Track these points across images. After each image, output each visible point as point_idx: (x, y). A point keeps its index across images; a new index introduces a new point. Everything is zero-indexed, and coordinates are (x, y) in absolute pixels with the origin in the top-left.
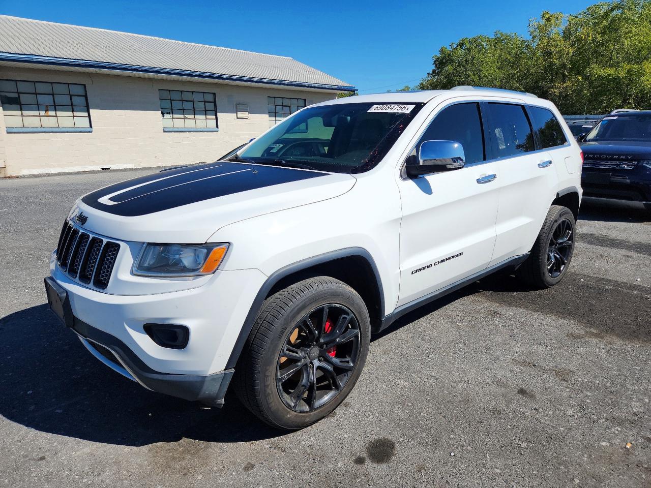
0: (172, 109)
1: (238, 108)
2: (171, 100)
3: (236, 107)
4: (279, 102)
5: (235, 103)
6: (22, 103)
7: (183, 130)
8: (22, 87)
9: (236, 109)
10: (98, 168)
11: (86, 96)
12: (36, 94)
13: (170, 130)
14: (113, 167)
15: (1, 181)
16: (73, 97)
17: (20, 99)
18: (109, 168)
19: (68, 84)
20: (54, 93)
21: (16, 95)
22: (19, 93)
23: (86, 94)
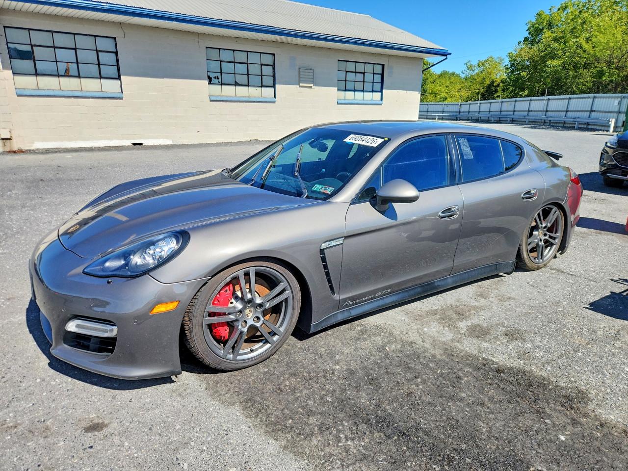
0: (221, 73)
1: (301, 73)
2: (221, 61)
3: (299, 74)
4: (351, 67)
5: (297, 68)
6: (36, 59)
7: (233, 99)
8: (37, 38)
9: (300, 78)
10: (128, 143)
11: (116, 53)
12: (55, 47)
13: (218, 99)
14: (146, 142)
15: (1, 157)
16: (100, 54)
17: (33, 54)
18: (141, 144)
19: (95, 36)
20: (77, 47)
21: (29, 48)
22: (32, 46)
23: (117, 50)
